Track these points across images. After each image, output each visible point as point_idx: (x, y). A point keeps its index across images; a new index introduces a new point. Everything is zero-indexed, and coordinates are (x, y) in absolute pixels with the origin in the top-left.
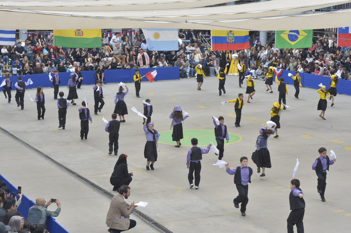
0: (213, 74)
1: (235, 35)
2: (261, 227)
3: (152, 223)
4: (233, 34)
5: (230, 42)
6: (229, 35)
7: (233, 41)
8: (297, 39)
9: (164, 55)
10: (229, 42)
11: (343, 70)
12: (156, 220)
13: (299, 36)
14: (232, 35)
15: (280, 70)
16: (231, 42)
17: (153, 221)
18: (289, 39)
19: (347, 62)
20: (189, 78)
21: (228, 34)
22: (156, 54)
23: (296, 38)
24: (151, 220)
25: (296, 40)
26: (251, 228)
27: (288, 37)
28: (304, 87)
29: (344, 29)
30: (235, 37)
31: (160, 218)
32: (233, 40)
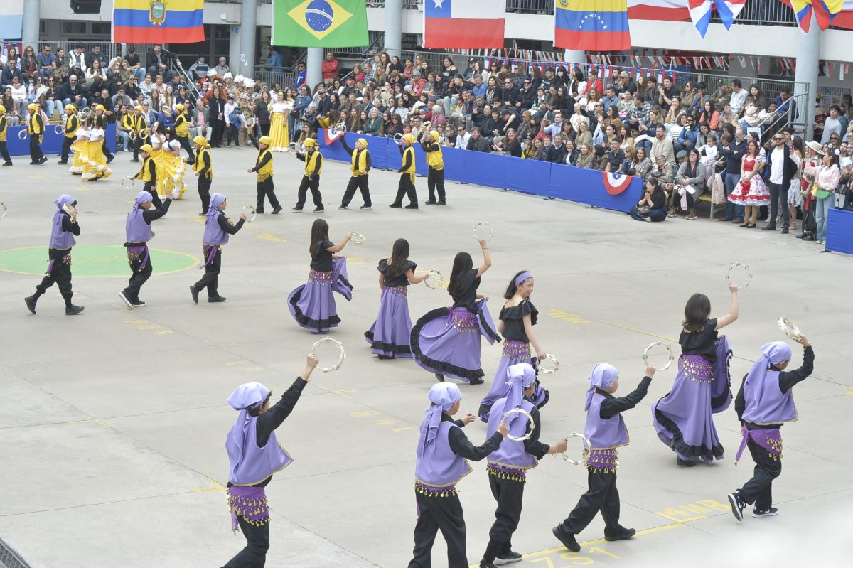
1: (168, 8)
2: (151, 450)
4: (164, 6)
5: (157, 23)
6: (156, 7)
7: (163, 22)
8: (328, 26)
10: (154, 23)
13: (332, 19)
14: (162, 9)
16: (159, 24)
18: (310, 24)
21: (153, 6)
23: (325, 22)
25: (325, 29)
26: (125, 451)
27: (307, 19)
29: (438, 7)
30: (169, 13)
32: (163, 19)
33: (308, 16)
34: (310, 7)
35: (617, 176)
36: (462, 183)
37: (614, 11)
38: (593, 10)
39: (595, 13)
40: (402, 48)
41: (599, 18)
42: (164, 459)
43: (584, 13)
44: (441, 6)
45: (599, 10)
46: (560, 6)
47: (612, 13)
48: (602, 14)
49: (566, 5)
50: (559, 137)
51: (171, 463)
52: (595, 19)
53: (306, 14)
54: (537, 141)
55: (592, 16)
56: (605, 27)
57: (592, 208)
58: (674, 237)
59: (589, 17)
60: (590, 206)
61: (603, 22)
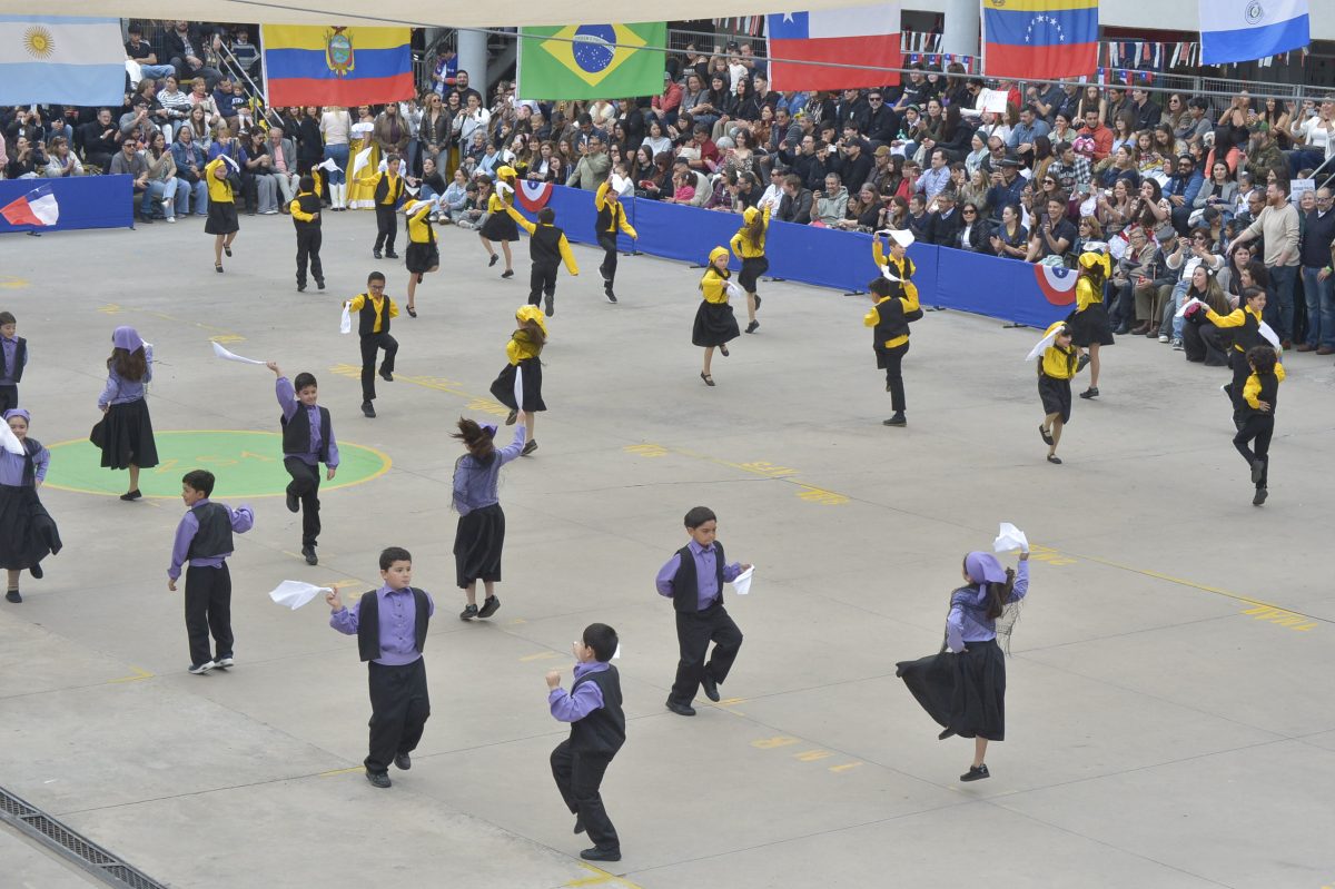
0: (271, 203)
1: (357, 45)
2: (471, 817)
3: (25, 819)
4: (349, 41)
5: (340, 71)
7: (351, 68)
8: (608, 63)
9: (68, 126)
10: (336, 71)
11: (789, 185)
12: (42, 806)
13: (613, 51)
14: (347, 46)
15: (543, 186)
17: (29, 811)
18: (578, 60)
19: (803, 155)
20: (172, 219)
21: (330, 42)
22: (32, 121)
23: (606, 56)
24: (21, 807)
25: (603, 68)
26: (432, 821)
27: (575, 52)
28: (635, 254)
29: (788, 19)
30: (358, 53)
31: (58, 798)
32: (350, 65)
33: (577, 47)
34: (579, 32)
35: (1060, 273)
37: (1076, 8)
38: (1043, 10)
39: (1045, 13)
41: (1053, 22)
42: (500, 832)
43: (1033, 15)
44: (791, 19)
45: (1053, 7)
46: (991, 6)
47: (1074, 11)
48: (1059, 15)
49: (1002, 4)
51: (513, 839)
52: (1047, 24)
53: (575, 44)
55: (1040, 18)
56: (1062, 37)
57: (1017, 326)
59: (1036, 21)
60: (1012, 324)
61: (1059, 29)
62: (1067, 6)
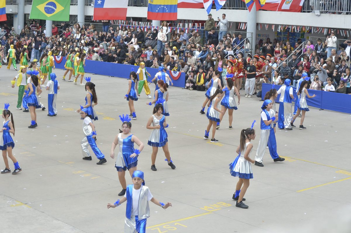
13: (56, 10)
33: (45, 8)
34: (47, 4)
35: (175, 72)
36: (112, 77)
37: (172, 4)
38: (163, 4)
40: (85, 22)
41: (165, 7)
43: (160, 5)
44: (100, 3)
45: (166, 4)
46: (150, 3)
47: (171, 5)
48: (167, 6)
49: (152, 3)
50: (152, 57)
52: (164, 8)
53: (45, 7)
54: (141, 58)
55: (162, 6)
56: (167, 11)
58: (200, 96)
61: (166, 9)
62: (170, 4)
